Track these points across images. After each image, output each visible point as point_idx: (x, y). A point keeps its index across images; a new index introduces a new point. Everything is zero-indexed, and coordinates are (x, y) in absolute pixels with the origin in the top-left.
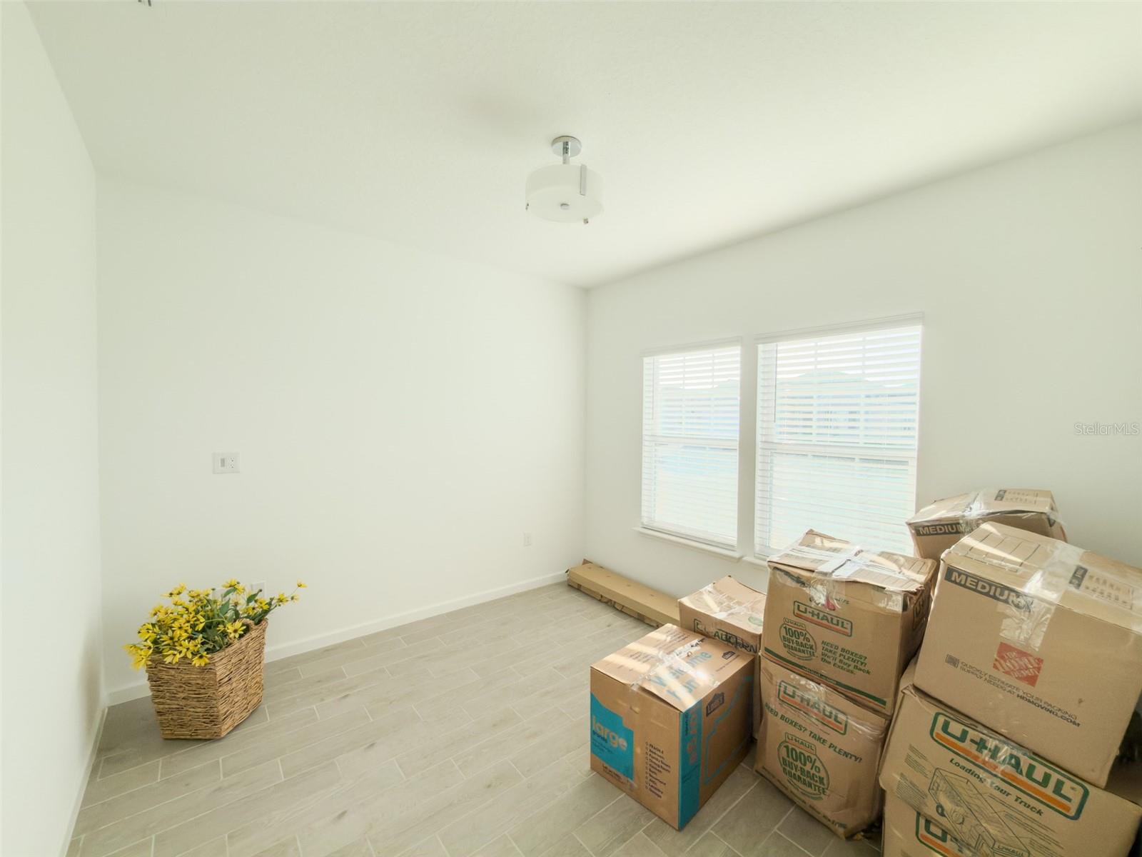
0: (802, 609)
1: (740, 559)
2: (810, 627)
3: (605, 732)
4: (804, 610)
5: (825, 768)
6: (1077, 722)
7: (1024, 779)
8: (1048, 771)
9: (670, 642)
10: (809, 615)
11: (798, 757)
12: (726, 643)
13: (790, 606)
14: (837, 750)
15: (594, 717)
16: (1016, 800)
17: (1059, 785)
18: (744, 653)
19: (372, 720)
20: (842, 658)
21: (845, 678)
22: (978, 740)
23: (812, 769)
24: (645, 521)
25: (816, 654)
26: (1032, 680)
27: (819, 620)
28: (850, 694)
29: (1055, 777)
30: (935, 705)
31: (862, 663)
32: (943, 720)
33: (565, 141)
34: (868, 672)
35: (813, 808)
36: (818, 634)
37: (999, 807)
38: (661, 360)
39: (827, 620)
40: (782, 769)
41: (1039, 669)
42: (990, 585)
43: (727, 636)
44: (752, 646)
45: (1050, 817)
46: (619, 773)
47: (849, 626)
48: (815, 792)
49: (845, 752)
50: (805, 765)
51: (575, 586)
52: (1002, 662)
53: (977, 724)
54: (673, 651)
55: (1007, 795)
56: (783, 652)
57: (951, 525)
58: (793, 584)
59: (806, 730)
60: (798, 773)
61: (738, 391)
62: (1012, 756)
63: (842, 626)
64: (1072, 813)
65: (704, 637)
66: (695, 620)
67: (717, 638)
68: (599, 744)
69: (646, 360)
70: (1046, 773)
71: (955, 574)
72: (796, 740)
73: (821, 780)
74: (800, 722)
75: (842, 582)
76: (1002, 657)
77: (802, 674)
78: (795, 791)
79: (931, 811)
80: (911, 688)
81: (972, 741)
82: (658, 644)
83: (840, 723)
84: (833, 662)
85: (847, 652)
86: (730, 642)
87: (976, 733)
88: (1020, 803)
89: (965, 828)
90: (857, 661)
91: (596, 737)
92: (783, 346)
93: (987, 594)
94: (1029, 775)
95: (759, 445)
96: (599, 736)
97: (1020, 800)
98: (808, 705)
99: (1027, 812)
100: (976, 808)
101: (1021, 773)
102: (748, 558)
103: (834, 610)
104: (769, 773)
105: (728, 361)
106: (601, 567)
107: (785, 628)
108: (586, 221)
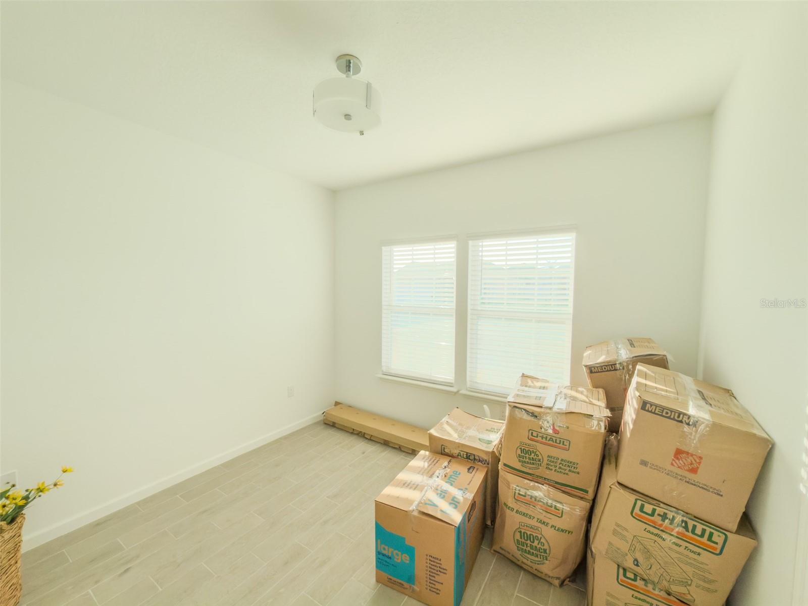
0: (534, 435)
1: (456, 393)
2: (540, 447)
3: (388, 551)
4: (536, 435)
5: (548, 543)
6: (721, 494)
7: (690, 534)
8: (705, 527)
9: (429, 466)
10: (539, 439)
11: (529, 537)
12: (467, 460)
13: (526, 433)
14: (556, 529)
15: (379, 541)
16: (685, 549)
17: (711, 535)
18: (480, 465)
19: (160, 589)
20: (561, 465)
21: (561, 478)
22: (662, 514)
23: (538, 544)
24: (384, 369)
25: (542, 465)
26: (694, 471)
27: (547, 442)
28: (563, 488)
29: (708, 530)
30: (632, 494)
31: (574, 468)
32: (640, 504)
33: (348, 59)
34: (578, 473)
35: (538, 571)
36: (545, 451)
37: (674, 555)
38: (395, 249)
39: (553, 441)
40: (516, 548)
41: (699, 463)
42: (671, 412)
43: (467, 455)
44: (486, 460)
45: (706, 557)
46: (402, 582)
47: (568, 444)
48: (540, 560)
49: (562, 530)
50: (533, 542)
51: (330, 424)
52: (677, 461)
53: (659, 503)
54: (433, 474)
55: (680, 547)
56: (518, 466)
57: (611, 365)
58: (529, 418)
59: (534, 518)
60: (528, 549)
61: (455, 273)
62: (683, 521)
63: (563, 444)
64: (718, 552)
65: (450, 458)
66: (442, 445)
67: (459, 457)
68: (383, 561)
69: (384, 248)
70: (703, 529)
71: (648, 405)
72: (527, 526)
73: (545, 551)
74: (530, 513)
75: (563, 413)
76: (678, 459)
77: (530, 479)
78: (525, 561)
79: (629, 563)
80: (617, 484)
81: (659, 515)
82: (421, 471)
83: (559, 510)
84: (554, 469)
85: (565, 461)
86: (470, 459)
87: (661, 509)
88: (687, 550)
89: (651, 572)
90: (571, 466)
91: (381, 556)
92: (487, 242)
93: (669, 418)
94: (693, 532)
95: (469, 312)
96: (384, 555)
97: (687, 549)
98: (536, 500)
99: (692, 555)
100: (660, 558)
101: (689, 532)
102: (463, 392)
103: (558, 434)
104: (505, 551)
105: (446, 252)
106: (351, 407)
107: (521, 448)
108: (362, 133)
